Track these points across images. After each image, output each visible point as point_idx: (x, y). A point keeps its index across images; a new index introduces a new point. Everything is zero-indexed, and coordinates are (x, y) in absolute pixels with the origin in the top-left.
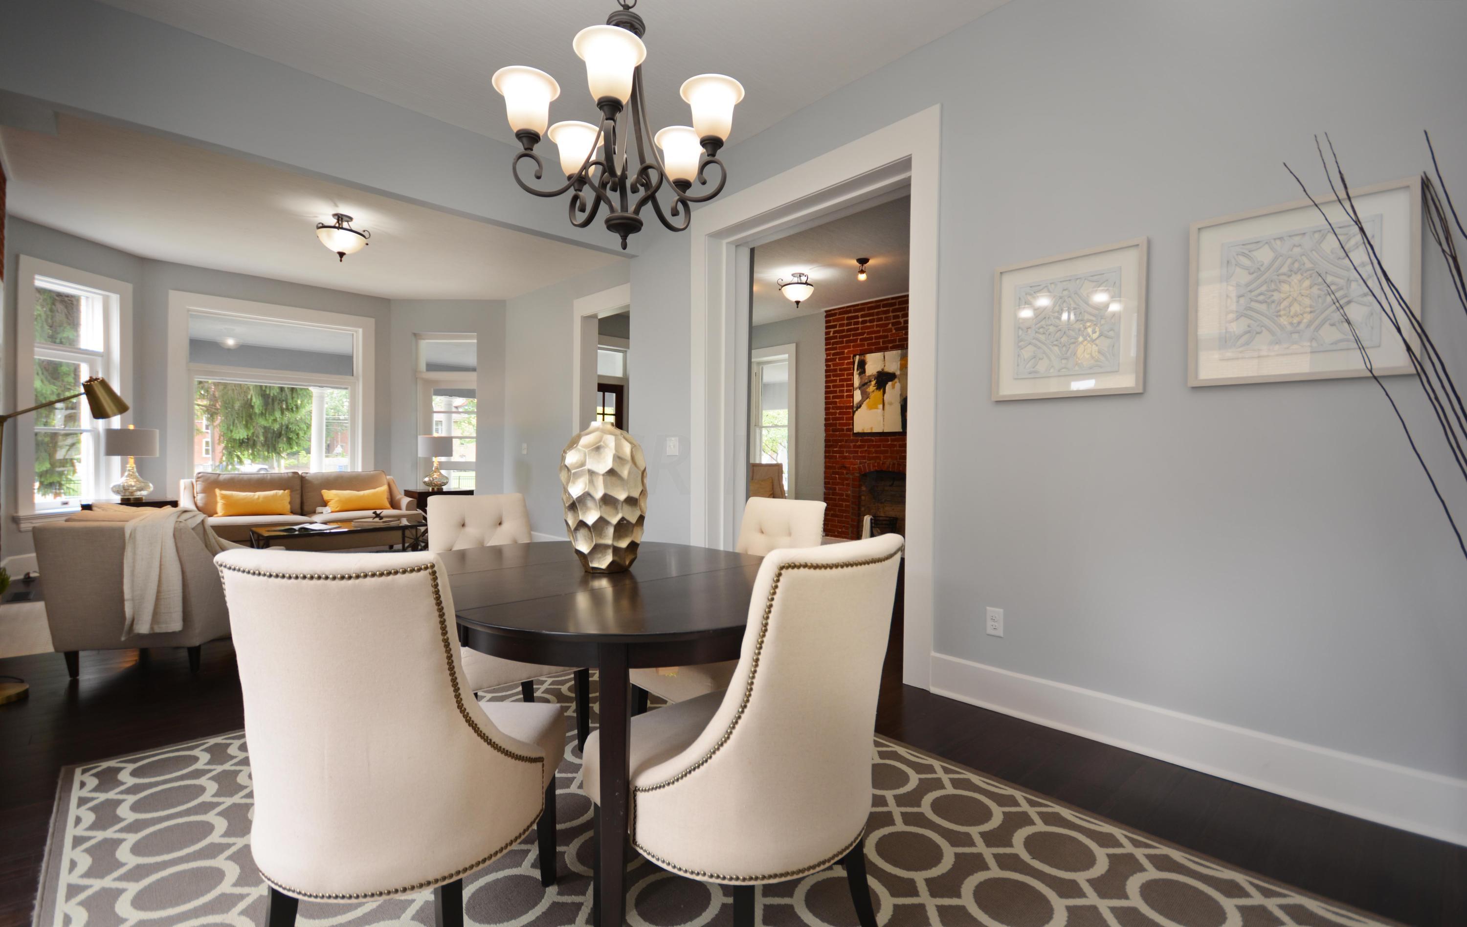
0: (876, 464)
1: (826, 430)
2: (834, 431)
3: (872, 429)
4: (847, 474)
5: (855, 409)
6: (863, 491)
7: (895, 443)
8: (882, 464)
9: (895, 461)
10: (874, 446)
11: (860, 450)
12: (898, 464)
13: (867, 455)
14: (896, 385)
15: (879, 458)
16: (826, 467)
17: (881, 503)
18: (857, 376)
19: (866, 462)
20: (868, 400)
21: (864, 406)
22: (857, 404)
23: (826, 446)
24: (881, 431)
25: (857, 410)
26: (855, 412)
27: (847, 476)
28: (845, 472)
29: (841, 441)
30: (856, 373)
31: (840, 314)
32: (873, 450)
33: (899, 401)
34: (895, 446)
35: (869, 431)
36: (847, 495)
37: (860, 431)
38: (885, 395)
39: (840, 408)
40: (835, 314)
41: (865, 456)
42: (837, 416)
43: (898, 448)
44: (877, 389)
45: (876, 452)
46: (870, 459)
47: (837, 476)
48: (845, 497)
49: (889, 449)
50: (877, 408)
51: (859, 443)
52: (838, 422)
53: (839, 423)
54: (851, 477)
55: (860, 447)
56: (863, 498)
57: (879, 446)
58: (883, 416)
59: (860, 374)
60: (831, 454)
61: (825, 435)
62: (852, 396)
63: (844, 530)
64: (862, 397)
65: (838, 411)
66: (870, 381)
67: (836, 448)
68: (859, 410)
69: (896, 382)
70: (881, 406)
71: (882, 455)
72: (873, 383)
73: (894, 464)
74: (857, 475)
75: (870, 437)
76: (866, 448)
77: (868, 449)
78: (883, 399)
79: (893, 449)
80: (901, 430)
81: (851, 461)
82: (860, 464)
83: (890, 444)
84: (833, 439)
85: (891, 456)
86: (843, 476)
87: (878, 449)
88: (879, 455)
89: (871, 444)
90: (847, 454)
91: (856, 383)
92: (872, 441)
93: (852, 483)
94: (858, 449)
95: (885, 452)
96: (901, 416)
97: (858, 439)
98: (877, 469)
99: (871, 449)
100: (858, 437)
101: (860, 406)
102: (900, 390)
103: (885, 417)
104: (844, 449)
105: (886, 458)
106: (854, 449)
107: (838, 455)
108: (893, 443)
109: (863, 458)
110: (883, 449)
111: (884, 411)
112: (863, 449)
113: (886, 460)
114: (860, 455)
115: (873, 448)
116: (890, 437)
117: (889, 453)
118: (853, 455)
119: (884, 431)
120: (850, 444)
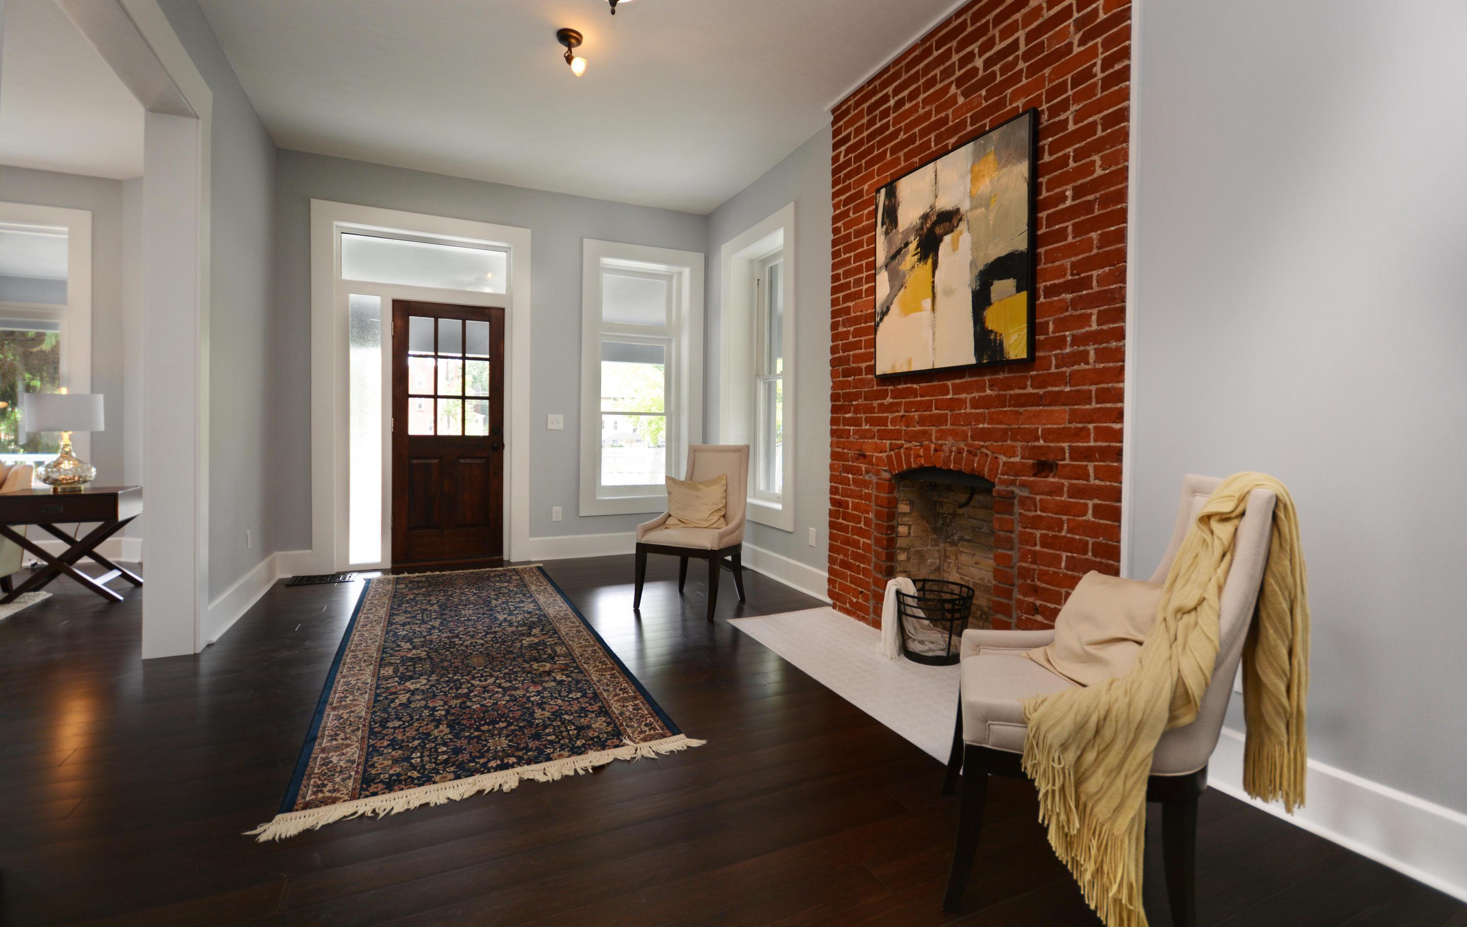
0: (921, 452)
1: (834, 374)
2: (846, 374)
3: (909, 362)
4: (867, 472)
5: (878, 319)
6: (905, 514)
7: (963, 396)
8: (936, 450)
9: (962, 445)
10: (919, 406)
11: (890, 416)
12: (969, 452)
13: (904, 428)
14: (961, 239)
15: (926, 434)
16: (835, 456)
17: (953, 544)
18: (883, 237)
19: (901, 446)
20: (903, 290)
21: (894, 309)
22: (883, 305)
23: (835, 409)
24: (929, 367)
25: (881, 319)
26: (878, 324)
27: (867, 478)
28: (863, 467)
29: (857, 396)
30: (880, 230)
31: (858, 104)
32: (916, 415)
33: (969, 282)
34: (961, 403)
35: (905, 369)
36: (868, 522)
37: (888, 371)
38: (937, 272)
39: (856, 321)
40: (847, 112)
41: (899, 431)
42: (851, 339)
43: (969, 410)
44: (920, 260)
45: (922, 421)
46: (911, 437)
47: (850, 476)
48: (862, 525)
49: (950, 414)
50: (919, 309)
51: (889, 400)
52: (851, 353)
53: (854, 356)
54: (874, 479)
55: (890, 408)
56: (903, 530)
57: (927, 406)
58: (934, 326)
59: (887, 233)
60: (841, 427)
61: (831, 384)
62: (873, 291)
63: (860, 601)
64: (892, 288)
65: (852, 329)
66: (907, 244)
67: (849, 412)
68: (886, 319)
69: (961, 233)
70: (928, 302)
71: (934, 429)
72: (912, 246)
73: (960, 452)
74: (887, 475)
75: (909, 385)
76: (902, 411)
77: (907, 414)
78: (933, 282)
79: (958, 412)
80: (972, 361)
81: (876, 443)
82: (892, 449)
83: (950, 399)
84: (844, 393)
85: (953, 430)
86: (861, 477)
87: (925, 413)
88: (927, 428)
89: (912, 400)
90: (867, 427)
91: (881, 256)
92: (914, 393)
93: (875, 493)
94: (887, 415)
95: (941, 420)
96: (972, 322)
97: (887, 390)
98: (923, 462)
99: (912, 414)
100: (888, 386)
101: (888, 309)
102: (971, 249)
103: (936, 329)
104: (864, 416)
105: (942, 435)
106: (881, 415)
107: (852, 428)
108: (957, 396)
109: (896, 435)
110: (936, 412)
111: (936, 314)
112: (897, 414)
113: (941, 440)
114: (890, 427)
115: (915, 411)
116: (952, 381)
117: (949, 421)
118: (878, 428)
119: (936, 367)
120: (872, 404)
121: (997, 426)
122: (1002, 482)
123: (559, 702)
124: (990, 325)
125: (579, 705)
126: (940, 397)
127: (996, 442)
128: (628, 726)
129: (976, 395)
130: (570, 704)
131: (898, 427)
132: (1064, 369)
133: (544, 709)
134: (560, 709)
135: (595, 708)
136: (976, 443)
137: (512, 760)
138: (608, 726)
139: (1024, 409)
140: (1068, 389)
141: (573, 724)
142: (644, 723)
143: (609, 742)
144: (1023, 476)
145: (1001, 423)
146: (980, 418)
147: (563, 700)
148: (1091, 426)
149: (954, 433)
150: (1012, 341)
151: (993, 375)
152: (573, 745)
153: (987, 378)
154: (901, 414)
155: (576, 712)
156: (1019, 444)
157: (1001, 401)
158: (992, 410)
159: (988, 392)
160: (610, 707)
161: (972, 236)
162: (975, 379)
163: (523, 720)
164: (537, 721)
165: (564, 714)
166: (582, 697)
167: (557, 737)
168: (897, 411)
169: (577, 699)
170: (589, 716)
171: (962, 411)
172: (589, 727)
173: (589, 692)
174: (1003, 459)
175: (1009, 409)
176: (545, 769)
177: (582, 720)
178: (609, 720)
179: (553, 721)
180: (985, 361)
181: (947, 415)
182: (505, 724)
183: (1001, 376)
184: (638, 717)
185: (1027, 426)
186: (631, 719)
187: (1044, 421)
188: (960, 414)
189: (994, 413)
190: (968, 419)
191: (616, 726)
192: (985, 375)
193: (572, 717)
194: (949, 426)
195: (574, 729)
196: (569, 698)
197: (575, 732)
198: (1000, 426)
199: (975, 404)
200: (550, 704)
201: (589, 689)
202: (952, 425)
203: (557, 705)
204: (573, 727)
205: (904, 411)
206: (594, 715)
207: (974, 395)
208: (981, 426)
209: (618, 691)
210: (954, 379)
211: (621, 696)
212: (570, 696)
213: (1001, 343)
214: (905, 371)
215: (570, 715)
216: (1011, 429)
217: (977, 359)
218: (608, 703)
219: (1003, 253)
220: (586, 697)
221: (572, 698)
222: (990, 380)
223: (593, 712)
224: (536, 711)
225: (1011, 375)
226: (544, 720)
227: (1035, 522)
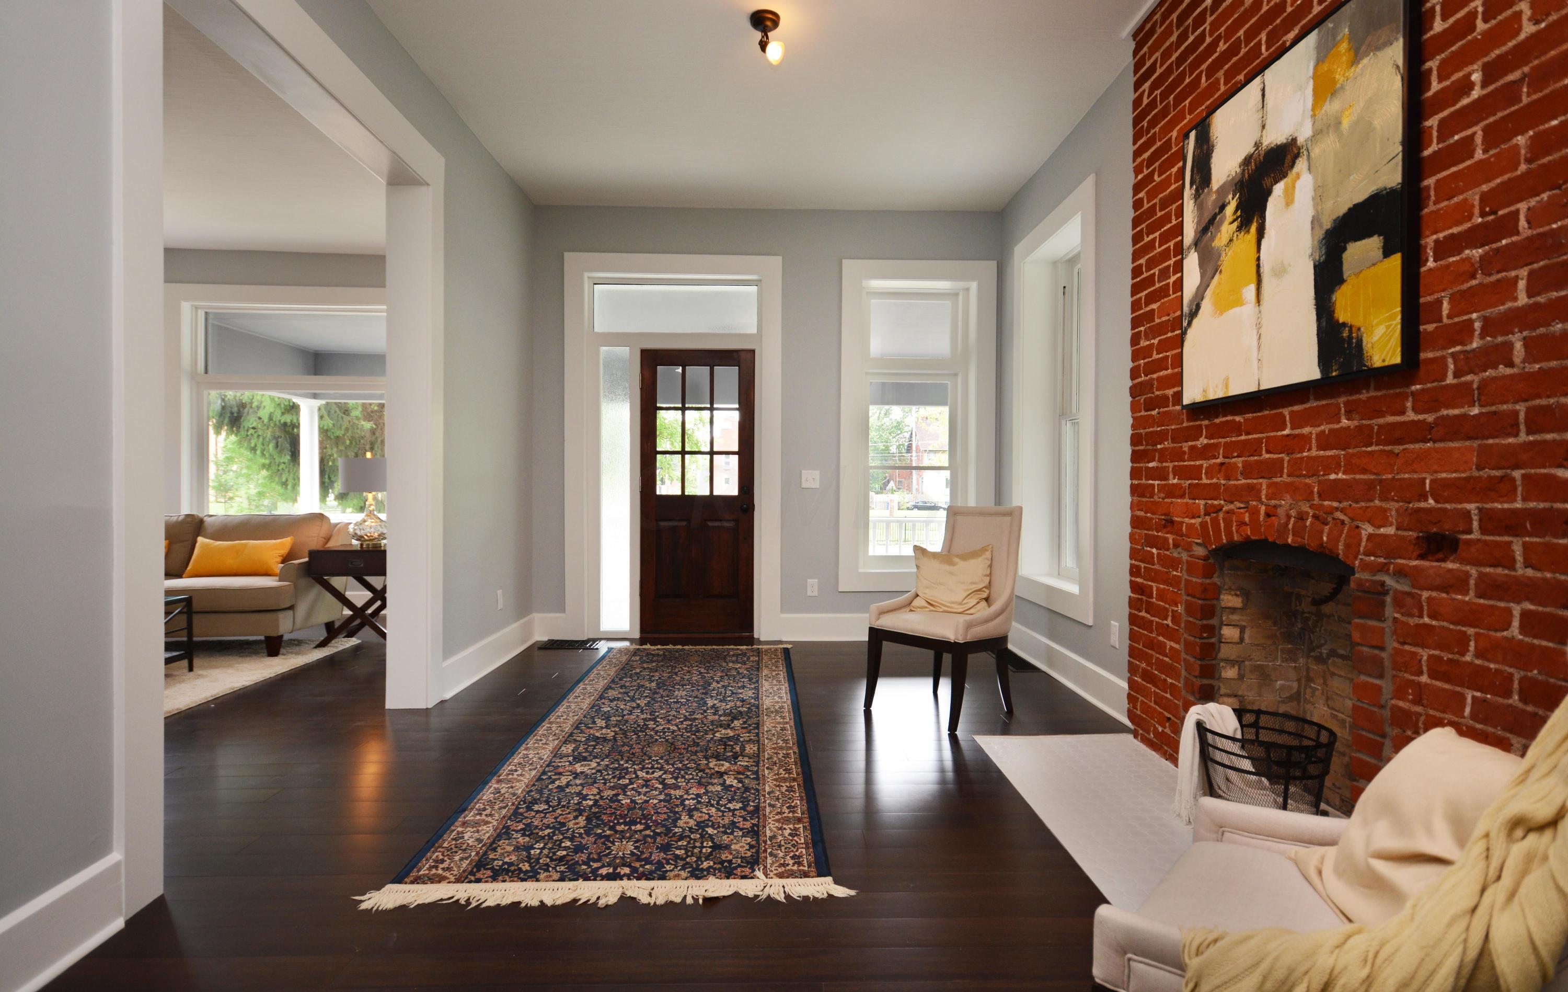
0: (1247, 518)
1: (1134, 408)
2: (1149, 406)
3: (1227, 384)
4: (1176, 546)
5: (1185, 324)
6: (1233, 610)
7: (1306, 430)
8: (1268, 515)
9: (1305, 507)
10: (1244, 449)
11: (1205, 464)
12: (1315, 517)
13: (1223, 482)
14: (1299, 184)
15: (1253, 491)
16: (1136, 522)
17: (1320, 660)
18: (1192, 202)
19: (1219, 509)
20: (1217, 276)
21: (1206, 306)
22: (1191, 302)
23: (1136, 457)
24: (1252, 388)
25: (1190, 324)
26: (1186, 330)
27: (1176, 555)
28: (1171, 538)
29: (1162, 437)
30: (1188, 193)
31: (1165, 17)
32: (1239, 462)
33: (1309, 251)
34: (1304, 440)
35: (1220, 394)
36: (1177, 619)
37: (1199, 398)
38: (1264, 243)
39: (1160, 329)
40: (1152, 31)
41: (1217, 486)
42: (1155, 356)
43: (1314, 452)
44: (1239, 229)
45: (1248, 471)
46: (1233, 495)
47: (1154, 551)
48: (1169, 622)
49: (1287, 458)
50: (1239, 302)
51: (1203, 441)
52: (1155, 376)
53: (1159, 379)
54: (1184, 556)
55: (1205, 452)
56: (1229, 632)
57: (1253, 448)
58: (1259, 326)
59: (1197, 196)
60: (1144, 481)
61: (1131, 421)
62: (1179, 284)
63: (1167, 731)
64: (1202, 277)
65: (1156, 341)
66: (1223, 208)
67: (1153, 460)
68: (1195, 322)
69: (1298, 176)
70: (1250, 291)
71: (1264, 482)
72: (1230, 210)
73: (1301, 517)
74: (1200, 551)
75: (1229, 418)
76: (1221, 456)
77: (1227, 460)
78: (1258, 259)
79: (1299, 455)
80: (1316, 374)
81: (1187, 503)
82: (1207, 513)
83: (1288, 436)
84: (1146, 434)
85: (1292, 484)
86: (1168, 553)
87: (1252, 458)
88: (1255, 481)
89: (1234, 439)
90: (1175, 481)
91: (1189, 232)
92: (1237, 429)
93: (1186, 576)
94: (1201, 462)
95: (1273, 469)
96: (1315, 313)
97: (1200, 426)
98: (1249, 533)
99: (1234, 460)
100: (1202, 420)
101: (1198, 307)
102: (1313, 199)
103: (1263, 331)
104: (1171, 465)
105: (1276, 491)
106: (1192, 463)
107: (1156, 482)
108: (1297, 432)
109: (1212, 492)
110: (1268, 456)
111: (1262, 308)
112: (1214, 461)
113: (1275, 499)
114: (1205, 481)
115: (1238, 456)
116: (1290, 408)
117: (1285, 471)
118: (1190, 482)
119: (1262, 388)
120: (1181, 447)
121: (1358, 477)
122: (1365, 566)
123: (713, 810)
124: (1342, 315)
125: (732, 818)
126: (1272, 434)
127: (1357, 502)
128: (771, 854)
129: (1325, 428)
130: (723, 816)
131: (1215, 481)
132: (1469, 378)
133: (691, 817)
134: (708, 820)
135: (748, 825)
136: (1326, 503)
137: (627, 870)
138: (749, 850)
139: (1401, 447)
140: (1475, 411)
141: (713, 841)
142: (792, 854)
143: (739, 870)
144: (1400, 558)
145: (1364, 471)
146: (1332, 465)
147: (718, 810)
148: (1517, 474)
149: (1291, 488)
150: (1375, 339)
151: (1351, 395)
152: (698, 865)
153: (1342, 400)
154: (1219, 461)
155: (724, 826)
156: (1393, 506)
157: (1364, 436)
158: (1350, 451)
159: (1345, 422)
160: (764, 827)
161: (1315, 179)
162: (1324, 402)
163: (664, 826)
164: (676, 830)
165: (708, 826)
166: (741, 808)
167: (686, 853)
168: (1215, 457)
169: (735, 810)
170: (735, 834)
171: (1305, 454)
172: (727, 847)
173: (752, 804)
174: (1367, 529)
175: (1377, 448)
176: (653, 889)
177: (725, 837)
178: (753, 843)
179: (692, 833)
180: (1334, 374)
181: (1282, 460)
182: (642, 827)
183: (1364, 396)
184: (789, 846)
185: (1407, 476)
186: (780, 846)
187: (1436, 467)
188: (1302, 458)
189: (1353, 455)
190: (1315, 467)
191: (758, 852)
192: (1339, 396)
193: (715, 832)
194: (1285, 478)
195: (710, 847)
196: (726, 808)
197: (709, 850)
198: (1362, 477)
199: (1325, 442)
200: (701, 812)
201: (753, 801)
202: (1289, 476)
203: (708, 814)
204: (710, 844)
205: (1224, 457)
206: (741, 833)
207: (1322, 428)
208: (1333, 477)
209: (785, 809)
210: (1292, 405)
211: (785, 815)
212: (729, 805)
213: (1360, 341)
214: (1221, 396)
215: (714, 829)
216: (1381, 481)
217: (1322, 372)
218: (765, 821)
219: (1360, 197)
220: (745, 810)
221: (729, 808)
222: (1346, 404)
223: (741, 829)
224: (682, 818)
225: (1379, 394)
226: (684, 830)
227: (1421, 636)
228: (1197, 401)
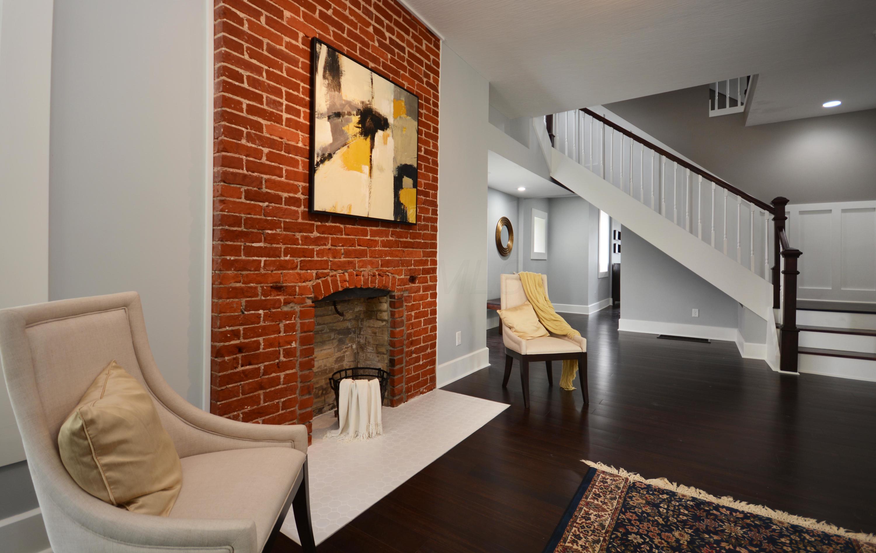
0: (346, 277)
3: (350, 207)
4: (287, 303)
5: (317, 159)
7: (377, 238)
8: (357, 275)
9: (375, 271)
10: (345, 242)
11: (317, 248)
12: (379, 275)
14: (388, 139)
15: (351, 264)
19: (327, 275)
20: (343, 147)
21: (335, 159)
22: (324, 150)
24: (366, 216)
25: (322, 161)
26: (317, 164)
27: (286, 309)
28: (282, 298)
29: (274, 225)
30: (321, 80)
32: (342, 249)
33: (392, 169)
34: (376, 243)
35: (345, 212)
36: (288, 353)
38: (373, 150)
41: (327, 262)
42: (265, 161)
43: (380, 248)
44: (359, 134)
45: (347, 254)
46: (338, 266)
47: (261, 312)
49: (368, 249)
50: (360, 170)
51: (316, 234)
54: (298, 308)
55: (317, 241)
57: (352, 243)
58: (371, 188)
59: (329, 88)
64: (334, 139)
65: (265, 150)
66: (348, 114)
68: (327, 163)
69: (388, 136)
70: (366, 169)
71: (357, 260)
72: (353, 119)
73: (374, 275)
74: (311, 302)
75: (338, 225)
76: (329, 245)
77: (333, 247)
78: (371, 156)
79: (374, 249)
80: (392, 218)
81: (299, 274)
82: (318, 277)
83: (369, 239)
84: (247, 219)
85: (371, 261)
86: (279, 310)
87: (350, 248)
88: (352, 259)
89: (338, 236)
90: (288, 258)
91: (322, 105)
92: (340, 231)
93: (299, 321)
94: (313, 247)
95: (362, 254)
96: (393, 194)
97: (313, 224)
98: (348, 286)
99: (339, 248)
100: (316, 221)
101: (330, 156)
103: (372, 190)
104: (283, 247)
105: (364, 265)
106: (306, 247)
107: (263, 259)
108: (372, 238)
109: (323, 265)
110: (359, 247)
111: (372, 180)
112: (324, 247)
113: (363, 268)
114: (316, 258)
115: (341, 246)
116: (371, 228)
117: (368, 255)
118: (302, 259)
119: (369, 216)
120: (294, 235)
121: (394, 258)
122: (399, 290)
123: (657, 541)
124: (402, 200)
125: (641, 526)
126: (361, 237)
127: (394, 267)
129: (384, 239)
130: (648, 532)
131: (325, 258)
132: (421, 231)
133: (678, 541)
134: (662, 531)
135: (629, 515)
136: (384, 268)
138: (633, 496)
139: (407, 249)
140: (423, 241)
141: (659, 512)
142: (606, 484)
143: (643, 487)
144: (407, 285)
145: (397, 256)
146: (386, 254)
147: (651, 540)
148: (429, 259)
149: (371, 263)
150: (410, 213)
151: (394, 228)
152: (670, 498)
153: (391, 229)
154: (327, 247)
155: (649, 521)
156: (404, 268)
157: (396, 244)
158: (393, 249)
159: (391, 238)
160: (616, 509)
162: (384, 229)
163: (703, 539)
164: (690, 531)
165: (662, 525)
166: (630, 533)
167: (679, 509)
168: (325, 245)
169: (637, 534)
170: (640, 511)
171: (377, 248)
172: (648, 503)
173: (619, 535)
174: (397, 277)
175: (401, 249)
177: (649, 511)
178: (628, 500)
179: (675, 523)
180: (398, 220)
181: (366, 250)
182: (723, 544)
183: (398, 230)
184: (604, 490)
185: (408, 258)
187: (414, 256)
188: (376, 250)
189: (393, 250)
190: (381, 254)
191: (627, 493)
192: (390, 228)
193: (656, 518)
194: (369, 258)
195: (661, 507)
196: (644, 539)
197: (662, 505)
198: (397, 258)
199: (385, 244)
200: (668, 543)
201: (617, 537)
202: (370, 257)
203: (661, 539)
204: (661, 510)
205: (332, 245)
206: (636, 510)
207: (383, 238)
208: (387, 258)
209: (592, 517)
210: (372, 226)
211: (595, 513)
212: (641, 541)
213: (406, 212)
214: (345, 213)
215: (656, 521)
216: (401, 260)
217: (394, 218)
218: (614, 514)
219: (409, 163)
220: (627, 530)
221: (642, 537)
222: (392, 231)
223: (635, 513)
224: (686, 543)
225: (402, 230)
226: (683, 529)
227: (411, 308)
228: (327, 211)
